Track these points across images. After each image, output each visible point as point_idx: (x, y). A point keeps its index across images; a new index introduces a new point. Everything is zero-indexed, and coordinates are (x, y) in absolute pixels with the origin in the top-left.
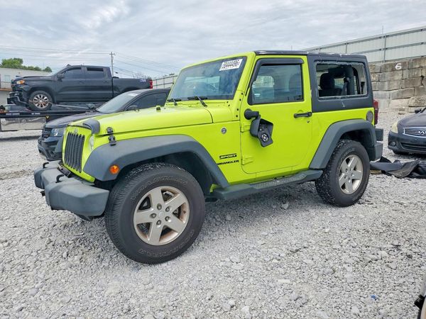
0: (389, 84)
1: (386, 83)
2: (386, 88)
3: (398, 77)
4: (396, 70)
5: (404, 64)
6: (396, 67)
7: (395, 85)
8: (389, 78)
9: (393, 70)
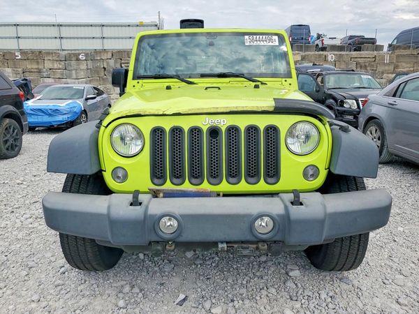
0: (76, 73)
1: (74, 72)
2: (74, 76)
3: (83, 66)
4: (80, 60)
5: (86, 55)
6: (80, 57)
7: (82, 74)
8: (75, 67)
9: (78, 60)
